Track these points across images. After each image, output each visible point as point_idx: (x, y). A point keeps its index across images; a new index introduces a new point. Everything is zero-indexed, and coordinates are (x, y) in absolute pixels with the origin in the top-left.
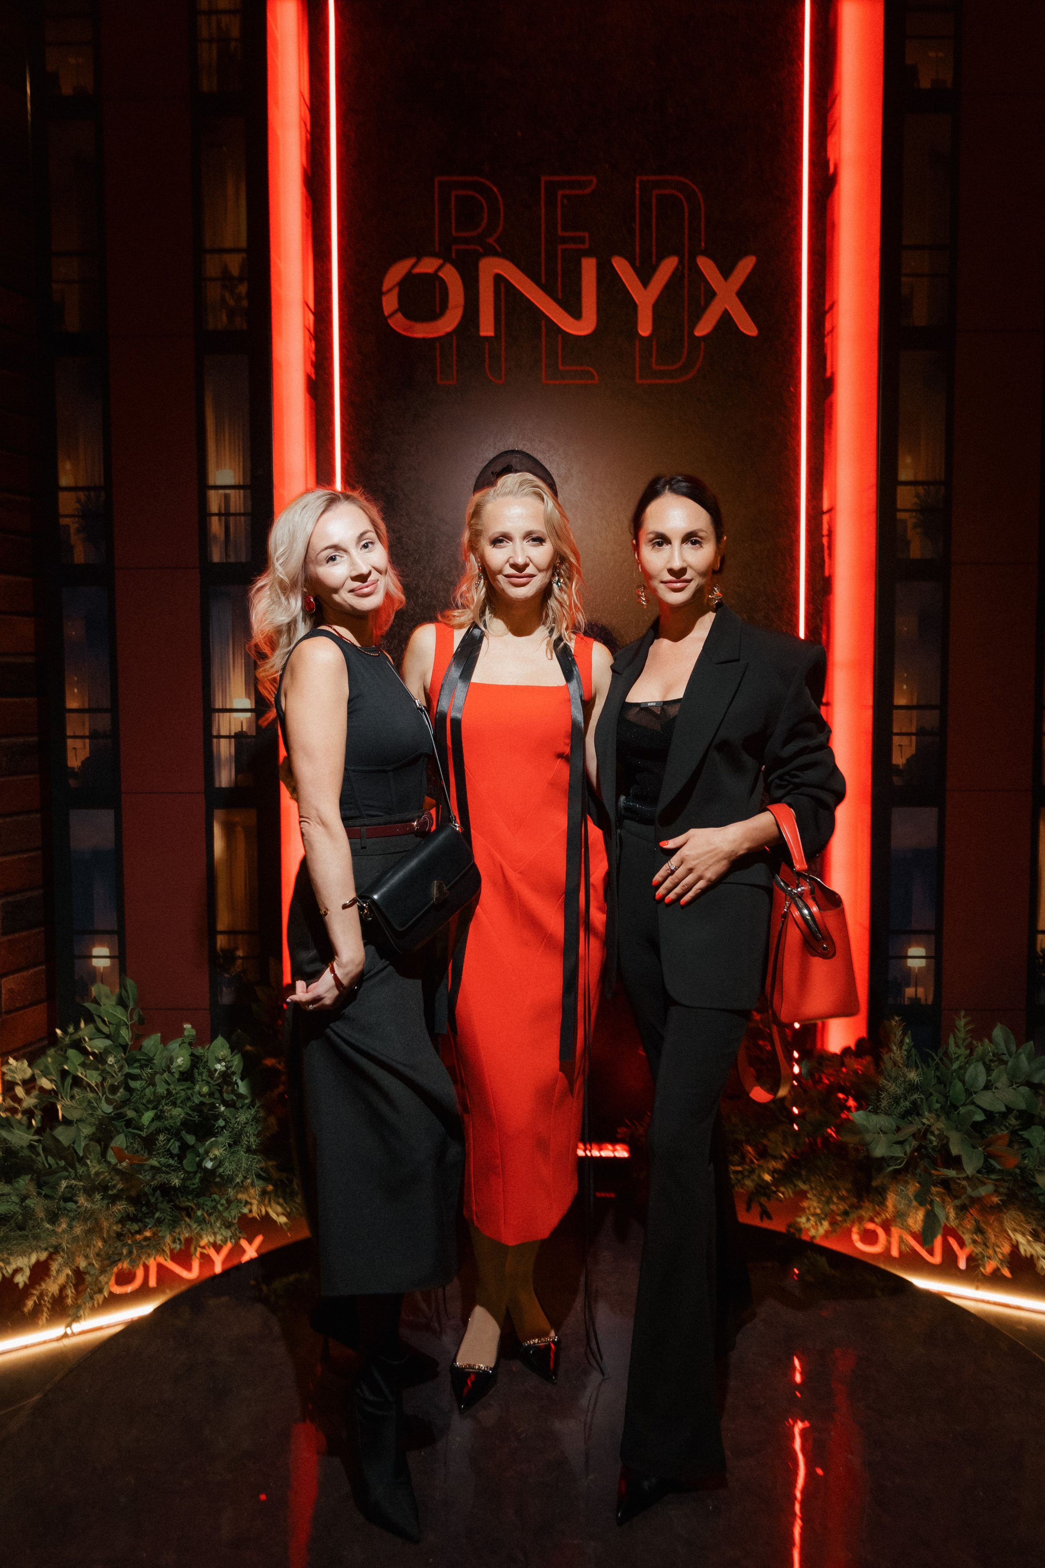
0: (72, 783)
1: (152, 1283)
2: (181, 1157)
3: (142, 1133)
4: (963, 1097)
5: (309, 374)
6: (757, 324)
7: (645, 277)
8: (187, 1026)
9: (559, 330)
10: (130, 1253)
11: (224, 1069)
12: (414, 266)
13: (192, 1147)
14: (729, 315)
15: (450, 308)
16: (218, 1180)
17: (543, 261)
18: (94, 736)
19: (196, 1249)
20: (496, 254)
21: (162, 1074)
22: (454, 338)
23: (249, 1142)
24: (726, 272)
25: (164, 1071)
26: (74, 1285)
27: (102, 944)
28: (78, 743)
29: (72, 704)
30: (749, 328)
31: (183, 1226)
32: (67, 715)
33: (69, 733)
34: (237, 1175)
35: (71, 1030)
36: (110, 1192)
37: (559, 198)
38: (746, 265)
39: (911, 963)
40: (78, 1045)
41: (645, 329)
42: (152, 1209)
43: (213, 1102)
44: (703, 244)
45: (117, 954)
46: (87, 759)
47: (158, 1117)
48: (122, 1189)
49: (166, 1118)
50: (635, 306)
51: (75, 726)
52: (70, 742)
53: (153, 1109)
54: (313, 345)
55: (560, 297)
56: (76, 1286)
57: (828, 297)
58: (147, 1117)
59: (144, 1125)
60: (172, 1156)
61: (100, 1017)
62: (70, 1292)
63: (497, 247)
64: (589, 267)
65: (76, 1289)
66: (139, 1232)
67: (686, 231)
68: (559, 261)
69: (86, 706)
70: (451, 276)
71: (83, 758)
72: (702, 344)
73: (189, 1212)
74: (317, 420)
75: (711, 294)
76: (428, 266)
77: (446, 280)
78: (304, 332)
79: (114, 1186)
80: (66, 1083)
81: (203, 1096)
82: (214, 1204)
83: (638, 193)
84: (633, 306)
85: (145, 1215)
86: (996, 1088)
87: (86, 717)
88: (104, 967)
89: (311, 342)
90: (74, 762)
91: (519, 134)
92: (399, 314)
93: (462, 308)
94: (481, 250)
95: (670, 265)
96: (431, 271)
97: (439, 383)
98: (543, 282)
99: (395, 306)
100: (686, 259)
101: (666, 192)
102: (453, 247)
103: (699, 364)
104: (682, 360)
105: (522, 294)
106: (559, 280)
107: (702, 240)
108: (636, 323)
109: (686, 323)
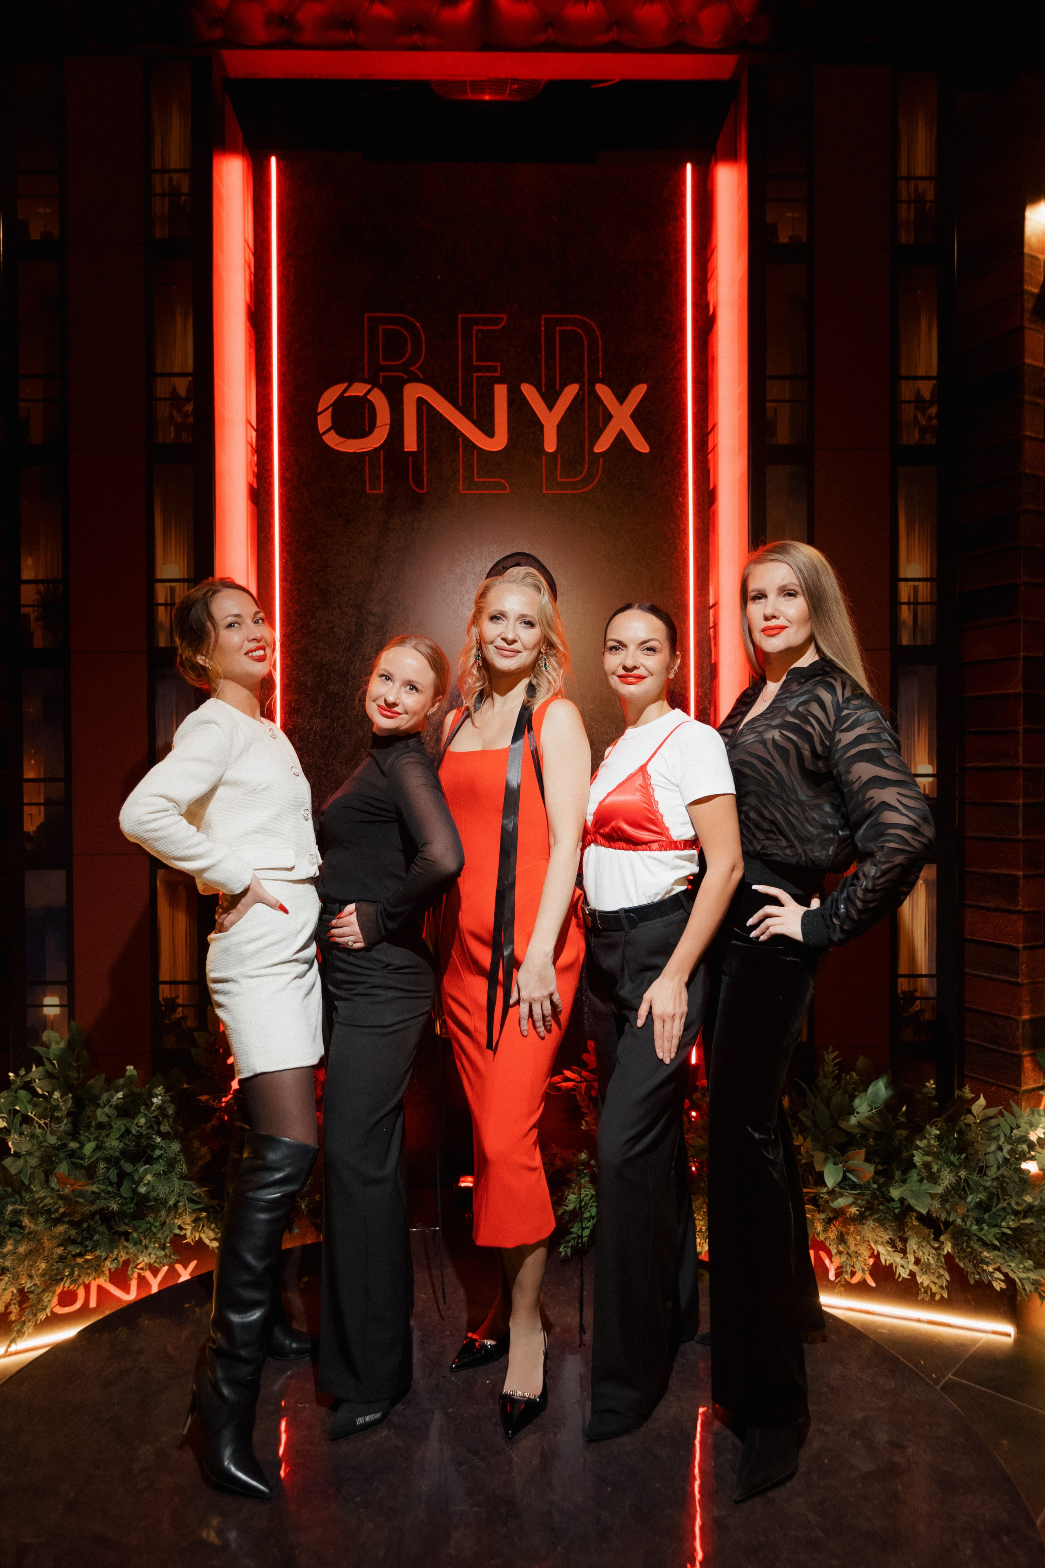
0: (28, 846)
1: (93, 1304)
2: (119, 1185)
3: (83, 1162)
5: (251, 482)
6: (649, 443)
7: (550, 400)
8: (130, 1068)
9: (474, 446)
10: (72, 1273)
11: (160, 1102)
12: (345, 391)
13: (130, 1174)
14: (624, 434)
15: (378, 424)
16: (152, 1203)
17: (460, 386)
18: (48, 803)
19: (133, 1272)
20: (419, 380)
21: (104, 1108)
22: (381, 452)
23: (182, 1169)
24: (621, 399)
25: (106, 1105)
26: (18, 1302)
27: (53, 994)
28: (34, 810)
29: (29, 774)
30: (641, 445)
31: (121, 1248)
32: (24, 784)
33: (25, 801)
34: (170, 1198)
35: (22, 1072)
36: (53, 1216)
37: (474, 332)
38: (638, 392)
40: (28, 1086)
41: (550, 444)
42: (91, 1231)
43: (149, 1133)
45: (66, 1003)
46: (41, 824)
47: (98, 1148)
48: (64, 1213)
49: (105, 1148)
50: (542, 426)
51: (32, 794)
52: (26, 808)
53: (94, 1140)
54: (255, 458)
55: (475, 418)
56: (20, 1303)
57: (710, 420)
58: (89, 1147)
59: (85, 1155)
60: (111, 1184)
61: (48, 1059)
62: (15, 1309)
63: (420, 374)
64: (501, 392)
65: (20, 1306)
66: (80, 1255)
67: (586, 362)
68: (475, 387)
69: (42, 777)
70: (379, 399)
71: (38, 824)
72: (602, 459)
73: (127, 1236)
74: (258, 523)
75: (609, 417)
76: (358, 390)
77: (374, 401)
78: (247, 446)
79: (57, 1210)
80: (15, 1120)
81: (141, 1127)
82: (149, 1225)
83: (543, 328)
84: (539, 427)
85: (86, 1239)
87: (42, 784)
88: (54, 1016)
89: (253, 455)
90: (30, 827)
91: (439, 277)
92: (332, 432)
93: (388, 426)
94: (406, 377)
95: (571, 391)
96: (361, 394)
97: (368, 491)
98: (460, 405)
99: (330, 425)
100: (586, 386)
101: (568, 328)
102: (381, 374)
103: (599, 476)
104: (584, 474)
105: (441, 415)
106: (475, 403)
107: (601, 369)
108: (543, 440)
109: (587, 442)
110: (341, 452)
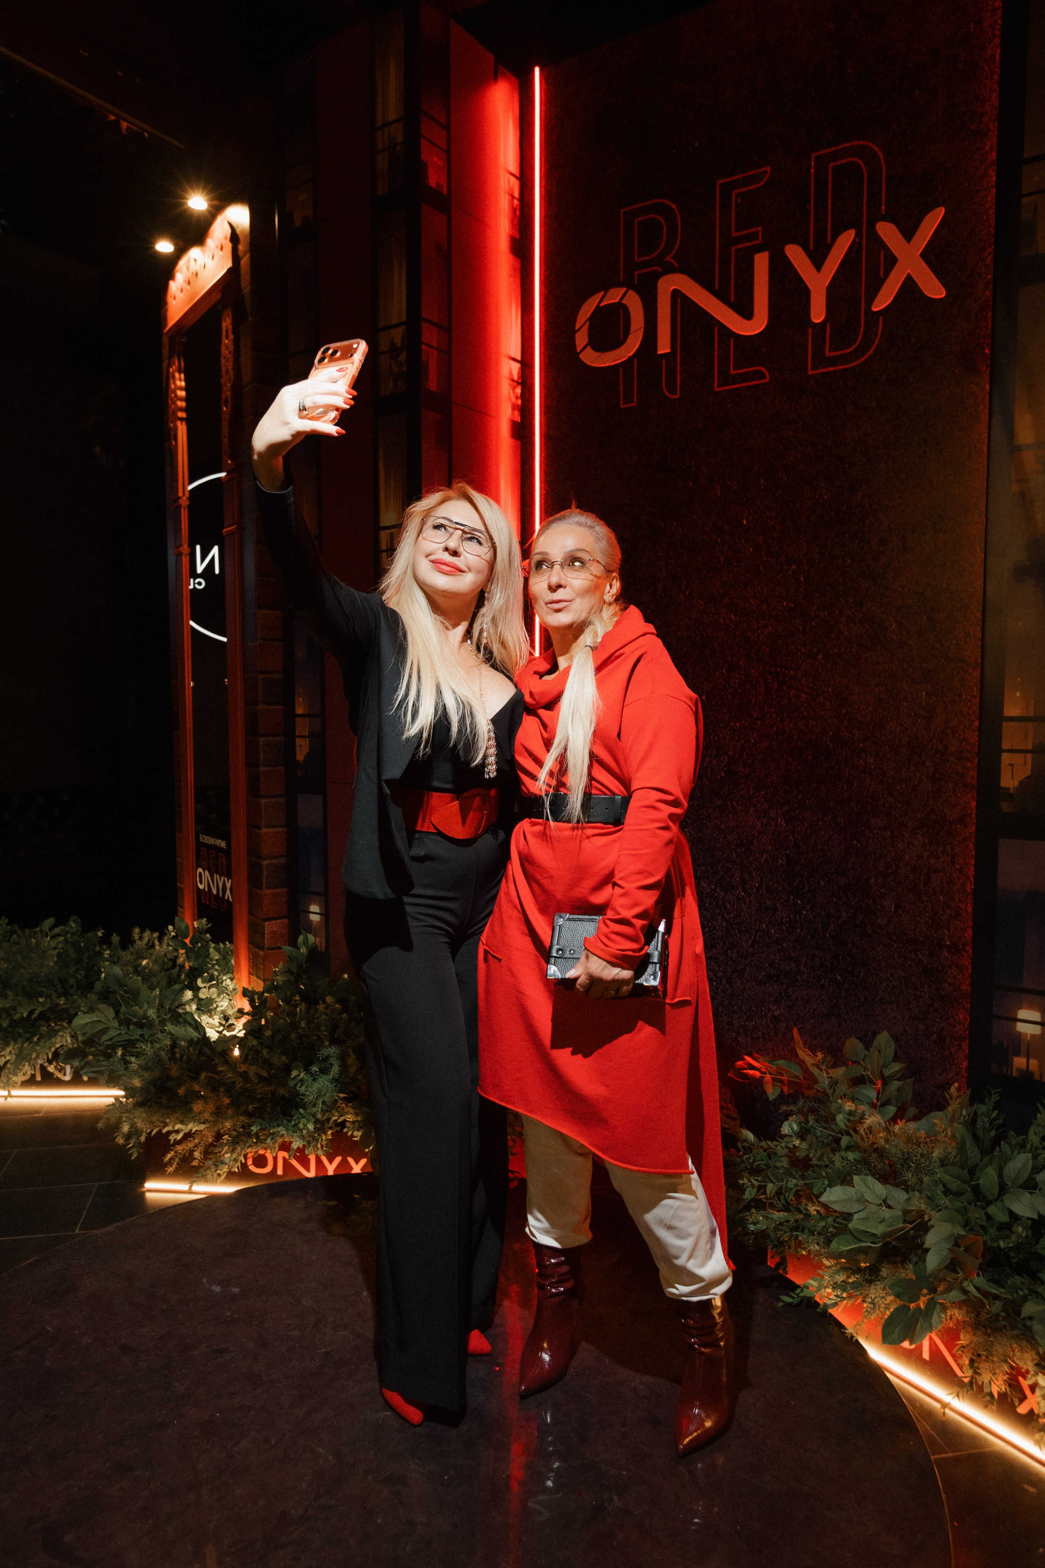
0: (300, 772)
1: (280, 1172)
4: (996, 1190)
5: (514, 418)
6: (946, 284)
7: (820, 259)
9: (733, 335)
12: (602, 300)
14: (912, 280)
15: (632, 330)
17: (717, 267)
18: (311, 736)
20: (673, 270)
22: (636, 359)
24: (908, 234)
27: (315, 903)
28: (303, 742)
29: (299, 711)
30: (936, 291)
32: (297, 719)
33: (297, 734)
37: (734, 198)
38: (933, 220)
39: (1021, 1027)
41: (818, 314)
44: (883, 207)
45: (323, 911)
46: (308, 754)
50: (809, 291)
51: (302, 728)
52: (298, 740)
54: (518, 390)
55: (733, 299)
63: (674, 263)
64: (762, 262)
67: (865, 199)
68: (734, 263)
69: (307, 712)
70: (633, 301)
71: (306, 753)
72: (881, 318)
74: (522, 457)
75: (892, 261)
76: (614, 296)
77: (628, 306)
78: (511, 380)
83: (813, 170)
84: (805, 293)
86: (1040, 1189)
87: (307, 719)
88: (317, 922)
89: (514, 388)
90: (300, 757)
91: (697, 144)
92: (589, 347)
93: (643, 329)
94: (660, 270)
95: (846, 240)
96: (617, 300)
97: (622, 406)
98: (717, 286)
99: (586, 341)
100: (865, 228)
101: (844, 161)
102: (637, 273)
103: (877, 342)
104: (859, 341)
105: (697, 305)
106: (732, 282)
107: (883, 203)
108: (809, 310)
109: (863, 300)
110: (597, 368)
